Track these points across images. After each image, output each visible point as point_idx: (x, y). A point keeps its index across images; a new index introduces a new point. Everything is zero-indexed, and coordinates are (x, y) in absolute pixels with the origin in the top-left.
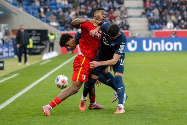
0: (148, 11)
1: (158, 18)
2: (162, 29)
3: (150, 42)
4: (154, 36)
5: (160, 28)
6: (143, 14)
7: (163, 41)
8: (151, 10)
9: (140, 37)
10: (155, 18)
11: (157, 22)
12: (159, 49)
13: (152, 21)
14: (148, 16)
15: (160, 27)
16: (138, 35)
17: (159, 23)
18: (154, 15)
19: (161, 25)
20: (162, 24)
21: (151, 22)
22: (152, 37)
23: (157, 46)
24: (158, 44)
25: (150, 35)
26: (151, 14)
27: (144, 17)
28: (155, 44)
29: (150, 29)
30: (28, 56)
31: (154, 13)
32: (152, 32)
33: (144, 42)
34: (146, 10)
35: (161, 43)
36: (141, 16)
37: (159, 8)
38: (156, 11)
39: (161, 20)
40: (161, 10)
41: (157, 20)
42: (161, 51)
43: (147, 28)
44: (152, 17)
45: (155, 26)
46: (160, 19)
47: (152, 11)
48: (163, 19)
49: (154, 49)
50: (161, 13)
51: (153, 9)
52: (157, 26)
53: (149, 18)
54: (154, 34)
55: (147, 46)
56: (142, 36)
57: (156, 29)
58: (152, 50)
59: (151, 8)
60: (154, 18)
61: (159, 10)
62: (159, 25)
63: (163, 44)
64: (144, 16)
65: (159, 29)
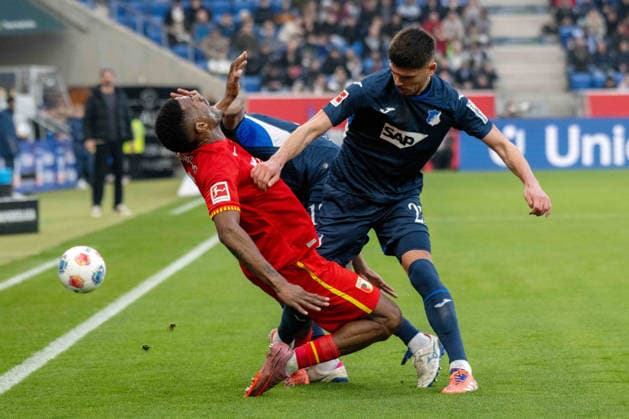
0: (567, 21)
1: (602, 46)
2: (615, 86)
3: (574, 132)
4: (586, 112)
5: (610, 83)
6: (548, 30)
7: (619, 130)
8: (575, 18)
9: (535, 114)
10: (592, 48)
11: (598, 59)
12: (605, 159)
13: (581, 56)
14: (563, 40)
15: (610, 78)
16: (530, 109)
17: (605, 65)
18: (586, 37)
19: (611, 73)
20: (617, 69)
21: (578, 62)
22: (580, 114)
23: (597, 149)
24: (602, 140)
25: (573, 110)
26: (578, 33)
27: (553, 43)
28: (589, 142)
29: (571, 86)
30: (126, 182)
31: (585, 30)
32: (582, 97)
33: (551, 134)
34: (559, 17)
35: (611, 136)
36: (538, 41)
37: (606, 9)
38: (595, 21)
39: (612, 54)
40: (612, 17)
41: (597, 53)
42: (613, 166)
43: (563, 82)
44: (581, 42)
45: (591, 74)
46: (608, 49)
47: (581, 22)
48: (620, 52)
49: (588, 159)
50: (611, 27)
51: (583, 15)
52: (599, 75)
53: (570, 44)
54: (587, 102)
55: (563, 149)
56: (544, 112)
57: (593, 85)
58: (579, 164)
59: (576, 10)
60: (587, 48)
61: (605, 16)
62: (605, 71)
63: (619, 141)
64: (551, 38)
65: (604, 86)
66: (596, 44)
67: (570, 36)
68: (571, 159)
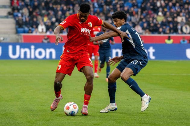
0: (16, 11)
1: (28, 19)
2: (32, 33)
3: (18, 47)
4: (22, 41)
5: (30, 31)
6: (9, 13)
7: (33, 47)
8: (18, 10)
9: (5, 41)
10: (24, 20)
11: (26, 24)
12: (28, 56)
13: (21, 22)
14: (15, 17)
15: (30, 30)
16: (4, 39)
18: (22, 16)
19: (30, 28)
20: (32, 27)
21: (19, 24)
22: (20, 41)
23: (25, 53)
24: (27, 50)
25: (18, 40)
26: (20, 15)
27: (12, 18)
29: (17, 32)
31: (22, 14)
32: (21, 36)
33: (10, 48)
34: (14, 9)
35: (30, 49)
36: (6, 17)
37: (29, 7)
38: (25, 11)
39: (31, 22)
40: (31, 10)
41: (26, 21)
42: (31, 58)
43: (14, 31)
44: (20, 18)
45: (24, 28)
46: (30, 20)
47: (21, 11)
48: (34, 21)
49: (22, 56)
50: (31, 13)
51: (21, 9)
52: (26, 29)
54: (22, 38)
55: (14, 53)
56: (8, 41)
57: (24, 32)
58: (19, 58)
59: (19, 7)
60: (23, 19)
61: (29, 9)
62: (28, 27)
63: (33, 51)
64: (11, 16)
65: (28, 32)
66: (26, 18)
67: (17, 16)
68: (17, 56)
